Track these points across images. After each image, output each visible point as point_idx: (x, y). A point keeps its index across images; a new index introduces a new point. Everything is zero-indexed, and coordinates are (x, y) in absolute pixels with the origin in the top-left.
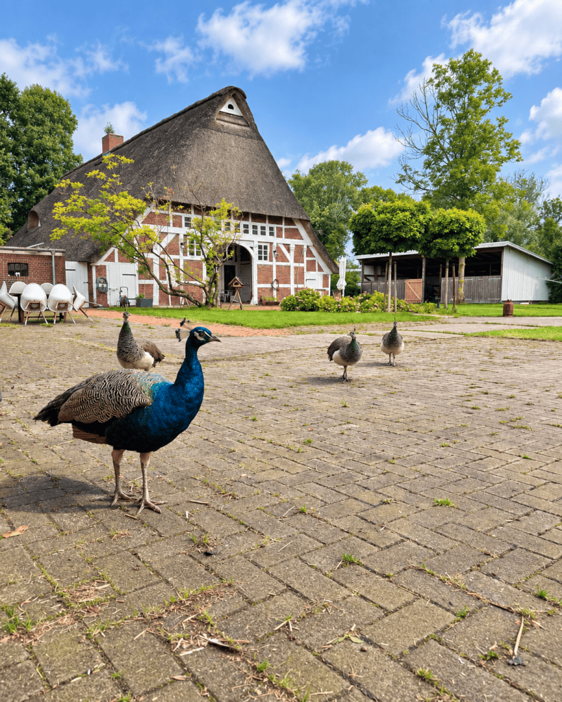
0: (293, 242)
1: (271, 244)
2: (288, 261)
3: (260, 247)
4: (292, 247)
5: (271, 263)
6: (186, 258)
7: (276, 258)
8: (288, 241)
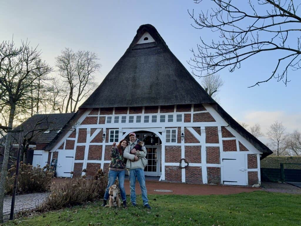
0: (203, 125)
1: (179, 128)
2: (199, 142)
3: (168, 132)
4: (203, 129)
5: (179, 145)
6: (107, 144)
7: (185, 140)
8: (197, 124)
